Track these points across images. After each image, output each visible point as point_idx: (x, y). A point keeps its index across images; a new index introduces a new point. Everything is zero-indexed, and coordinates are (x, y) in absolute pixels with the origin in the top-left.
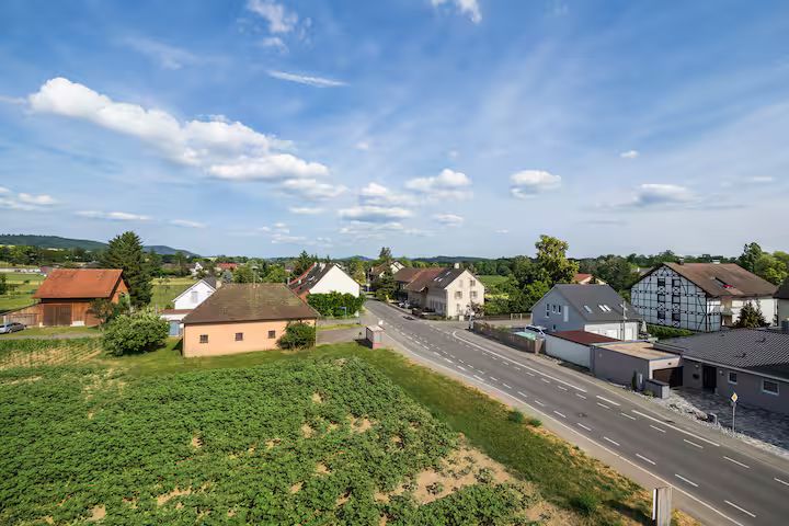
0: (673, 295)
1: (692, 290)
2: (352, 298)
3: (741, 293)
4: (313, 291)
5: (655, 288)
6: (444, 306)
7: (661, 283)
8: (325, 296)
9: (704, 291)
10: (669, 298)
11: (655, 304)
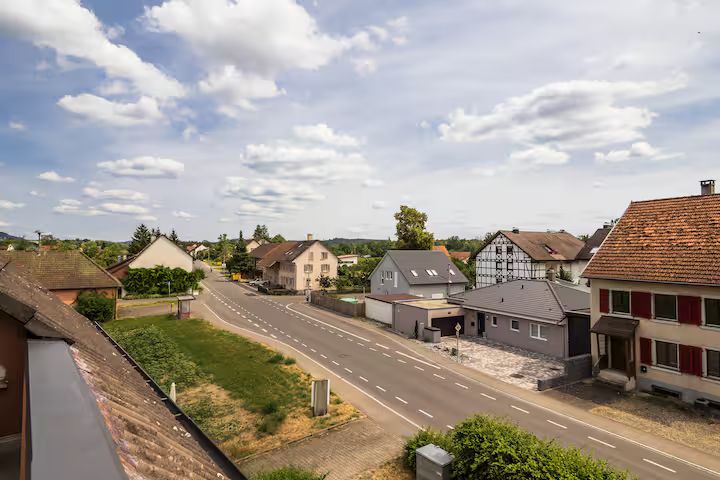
0: (508, 263)
1: (521, 256)
2: (183, 273)
3: (563, 258)
4: (134, 265)
5: (494, 256)
6: (292, 281)
7: (498, 251)
8: (148, 272)
9: (530, 257)
10: (504, 265)
11: (494, 272)
